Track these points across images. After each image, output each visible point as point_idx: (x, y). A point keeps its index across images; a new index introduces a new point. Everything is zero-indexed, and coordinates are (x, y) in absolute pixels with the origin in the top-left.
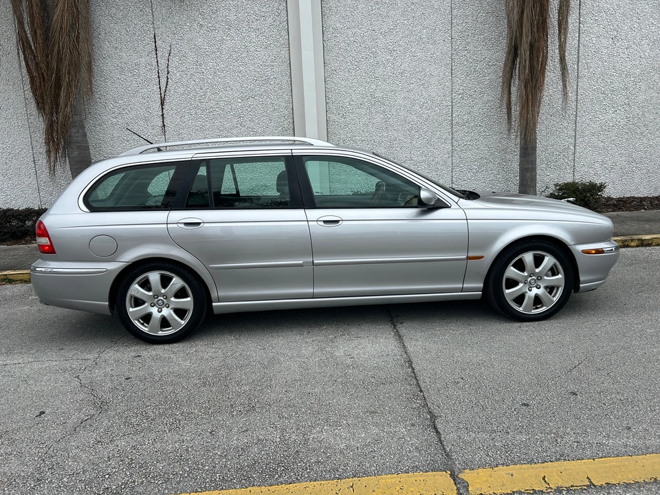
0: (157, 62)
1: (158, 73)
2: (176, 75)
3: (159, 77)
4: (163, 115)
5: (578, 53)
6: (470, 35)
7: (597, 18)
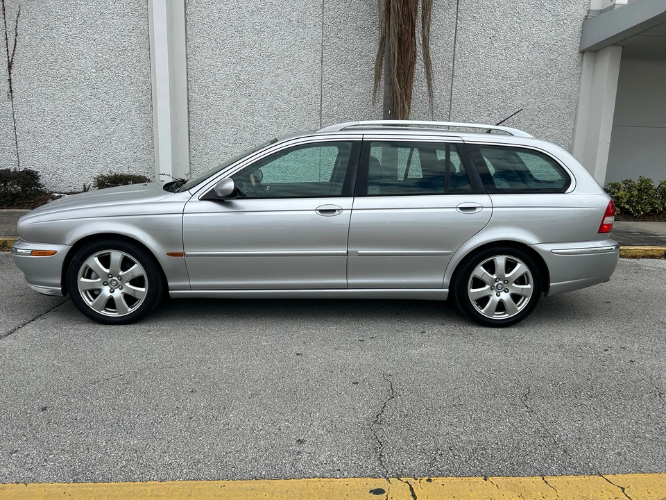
0: (5, 22)
1: (6, 34)
2: (24, 39)
3: (6, 39)
4: (10, 80)
5: (454, 50)
6: (342, 21)
7: (475, 15)
